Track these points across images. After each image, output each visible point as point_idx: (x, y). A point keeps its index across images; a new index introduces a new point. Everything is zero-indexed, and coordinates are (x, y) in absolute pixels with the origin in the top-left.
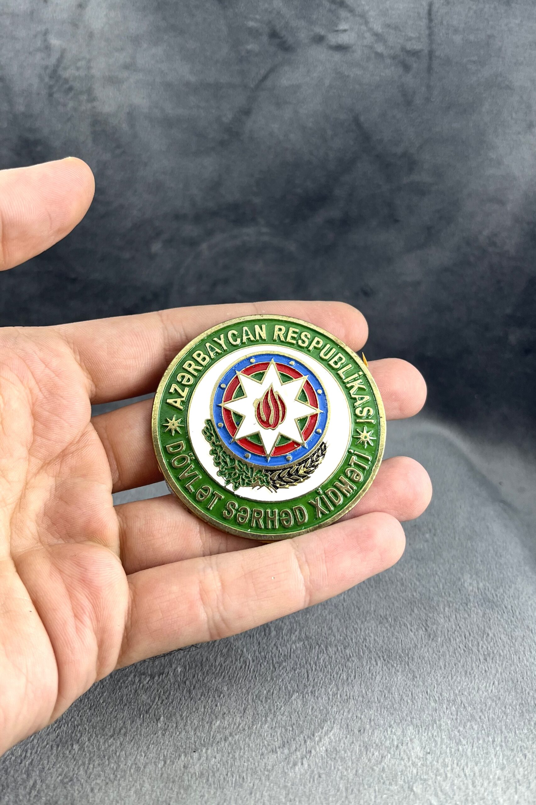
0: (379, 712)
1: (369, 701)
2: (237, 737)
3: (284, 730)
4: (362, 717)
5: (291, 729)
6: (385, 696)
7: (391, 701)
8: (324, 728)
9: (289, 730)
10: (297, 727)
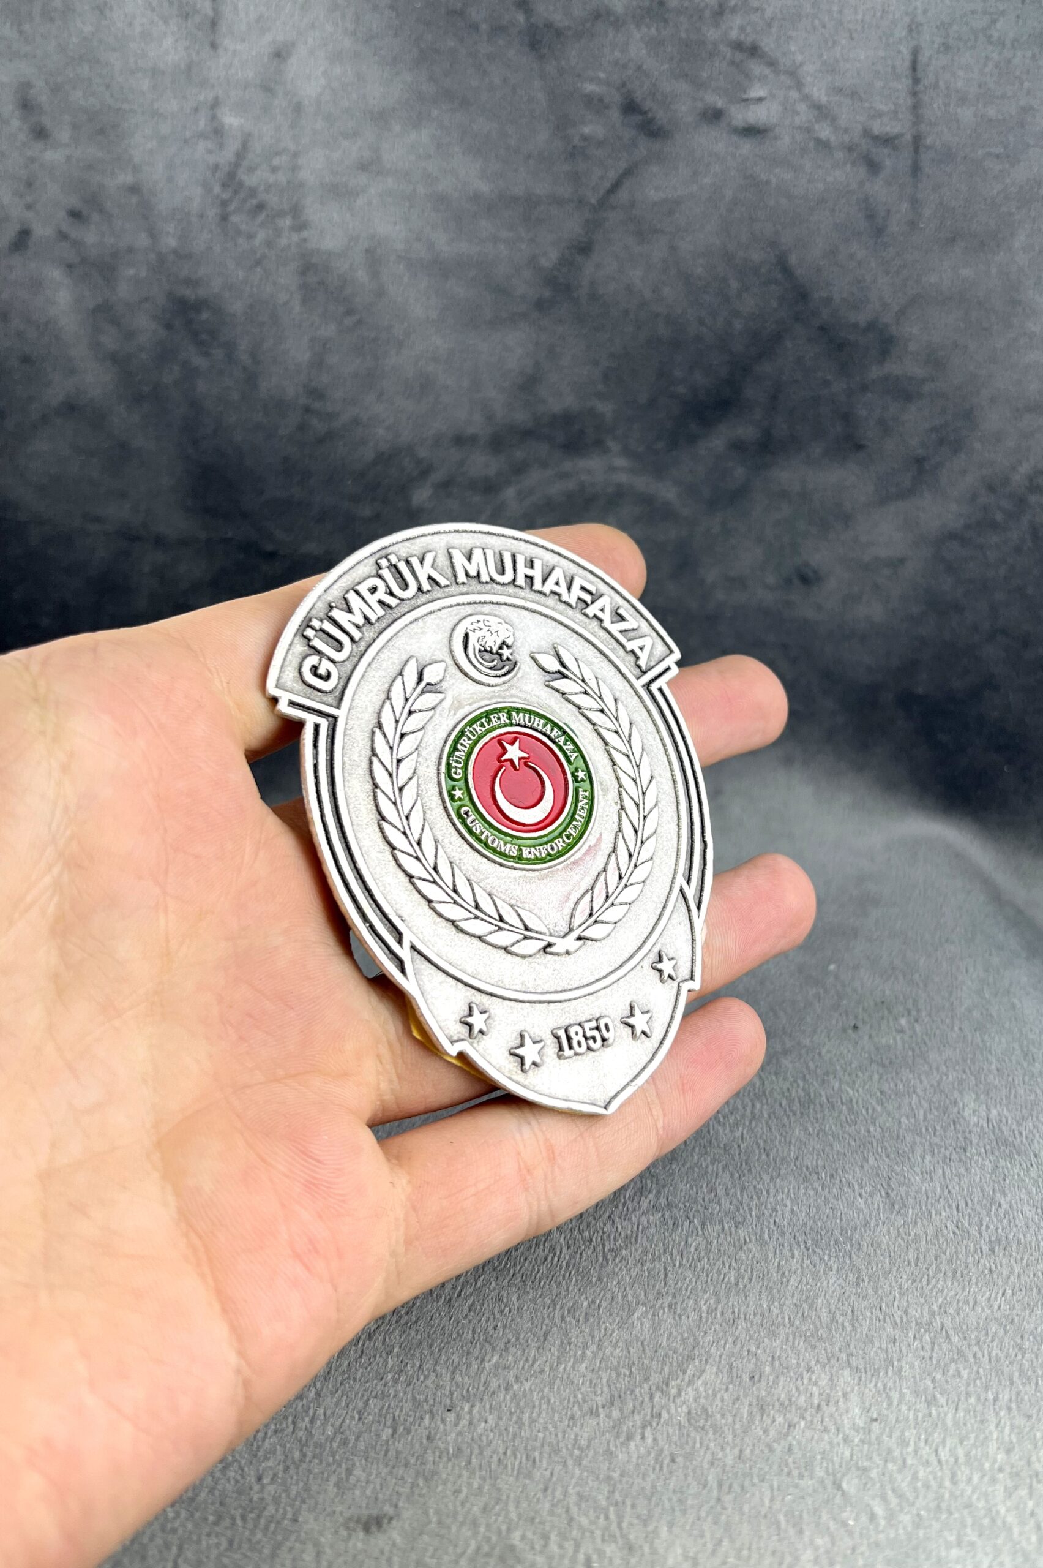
0: (790, 1344)
1: (773, 1324)
2: (527, 1385)
3: (614, 1375)
4: (759, 1351)
5: (627, 1373)
6: (803, 1314)
7: (814, 1323)
8: (689, 1371)
9: (625, 1375)
10: (639, 1370)
